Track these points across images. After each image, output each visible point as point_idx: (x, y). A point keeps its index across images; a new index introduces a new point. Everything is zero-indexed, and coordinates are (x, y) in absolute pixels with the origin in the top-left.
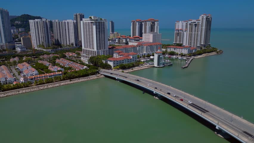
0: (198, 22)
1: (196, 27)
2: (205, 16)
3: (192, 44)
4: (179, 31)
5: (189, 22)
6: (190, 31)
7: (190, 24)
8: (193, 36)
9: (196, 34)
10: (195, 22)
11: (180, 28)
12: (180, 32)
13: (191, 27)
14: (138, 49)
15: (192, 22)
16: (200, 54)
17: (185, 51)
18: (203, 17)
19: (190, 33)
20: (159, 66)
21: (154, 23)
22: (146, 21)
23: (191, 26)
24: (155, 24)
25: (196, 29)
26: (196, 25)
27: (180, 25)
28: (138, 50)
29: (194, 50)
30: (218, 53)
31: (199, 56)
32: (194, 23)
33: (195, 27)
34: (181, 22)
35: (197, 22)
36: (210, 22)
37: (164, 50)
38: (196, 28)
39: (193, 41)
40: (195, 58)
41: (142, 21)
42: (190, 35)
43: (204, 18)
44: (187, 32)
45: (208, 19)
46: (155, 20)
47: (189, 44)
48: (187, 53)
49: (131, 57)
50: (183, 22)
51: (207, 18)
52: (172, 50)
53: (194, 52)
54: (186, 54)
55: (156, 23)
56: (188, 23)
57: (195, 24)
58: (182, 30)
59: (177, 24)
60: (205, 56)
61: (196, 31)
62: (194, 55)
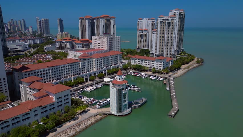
0: (172, 20)
1: (169, 26)
2: (178, 11)
3: (165, 52)
4: (142, 32)
5: (160, 18)
6: (162, 33)
7: (161, 22)
8: (166, 40)
9: (169, 37)
10: (168, 20)
11: (144, 28)
12: (144, 33)
13: (162, 26)
14: (80, 65)
15: (163, 20)
16: (179, 68)
17: (159, 65)
18: (175, 13)
19: (162, 35)
20: (120, 114)
21: (108, 21)
22: (98, 18)
23: (162, 25)
24: (110, 22)
25: (170, 30)
26: (169, 24)
27: (144, 24)
28: (81, 67)
29: (170, 62)
30: (198, 62)
31: (180, 72)
32: (167, 21)
33: (169, 27)
34: (145, 19)
35: (171, 18)
39: (165, 47)
40: (175, 75)
41: (93, 18)
42: (162, 39)
43: (177, 13)
44: (157, 33)
45: (181, 17)
46: (110, 17)
47: (161, 52)
48: (162, 68)
49: (54, 99)
50: (147, 19)
51: (180, 14)
52: (137, 62)
53: (170, 65)
54: (160, 69)
55: (111, 21)
56: (159, 21)
57: (167, 22)
58: (146, 31)
59: (140, 23)
60: (186, 70)
61: (170, 33)
62: (172, 70)
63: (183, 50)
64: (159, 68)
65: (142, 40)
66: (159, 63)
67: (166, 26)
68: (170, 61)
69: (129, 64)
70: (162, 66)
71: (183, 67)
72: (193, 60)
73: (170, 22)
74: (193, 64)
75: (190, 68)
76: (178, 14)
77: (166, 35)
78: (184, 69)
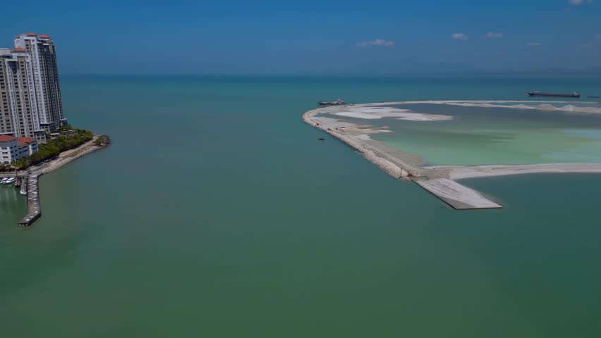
0: (18, 57)
1: (15, 71)
2: (34, 38)
3: (16, 127)
8: (13, 101)
9: (21, 95)
16: (53, 156)
18: (28, 43)
25: (18, 78)
26: (14, 65)
29: (30, 147)
30: (98, 143)
31: (54, 164)
32: (7, 60)
33: (15, 73)
35: (17, 54)
36: (53, 57)
38: (18, 74)
39: (15, 117)
40: (43, 170)
43: (32, 43)
45: (45, 50)
47: (5, 129)
48: (9, 160)
51: (40, 46)
53: (31, 152)
54: (6, 162)
57: (9, 62)
60: (69, 159)
61: (19, 85)
62: (36, 161)
63: (65, 123)
64: (2, 161)
67: (8, 71)
68: (28, 143)
70: (9, 155)
71: (62, 154)
72: (88, 140)
73: (15, 62)
74: (88, 147)
75: (78, 155)
76: (35, 43)
77: (11, 91)
78: (66, 157)
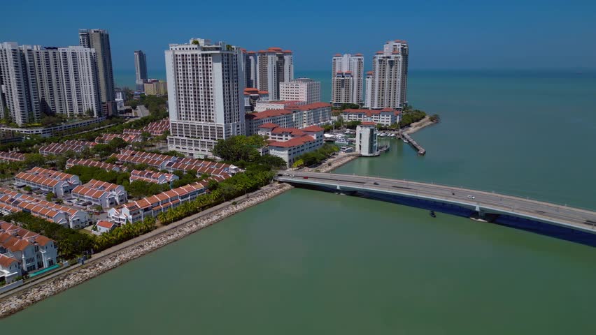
0: (393, 57)
1: (391, 66)
2: (400, 44)
4: (343, 77)
5: (379, 55)
6: (382, 76)
7: (380, 61)
8: (387, 87)
9: (392, 82)
10: (389, 57)
11: (345, 70)
12: (346, 78)
13: (382, 67)
14: (294, 117)
15: (384, 57)
16: (409, 125)
17: (385, 120)
18: (395, 47)
19: (382, 80)
20: (371, 155)
21: (281, 57)
22: (264, 54)
23: (382, 65)
24: (284, 60)
25: (393, 72)
26: (392, 63)
27: (346, 63)
28: (294, 120)
29: (398, 117)
30: (432, 119)
32: (388, 59)
33: (391, 68)
34: (346, 56)
36: (407, 56)
37: (335, 118)
38: (393, 69)
39: (386, 97)
42: (381, 85)
44: (374, 78)
45: (404, 52)
46: (283, 51)
48: (389, 123)
49: (315, 137)
50: (350, 55)
51: (402, 48)
52: (353, 118)
53: (398, 120)
54: (387, 125)
55: (286, 57)
56: (377, 60)
57: (389, 61)
58: (349, 74)
59: (338, 62)
61: (392, 76)
62: (402, 126)
64: (385, 123)
65: (343, 90)
66: (385, 117)
67: (388, 67)
68: (398, 114)
69: (341, 120)
70: (390, 120)
71: (413, 124)
72: (423, 117)
73: (392, 61)
74: (426, 122)
75: (423, 126)
76: (400, 47)
77: (387, 80)
78: (416, 126)
